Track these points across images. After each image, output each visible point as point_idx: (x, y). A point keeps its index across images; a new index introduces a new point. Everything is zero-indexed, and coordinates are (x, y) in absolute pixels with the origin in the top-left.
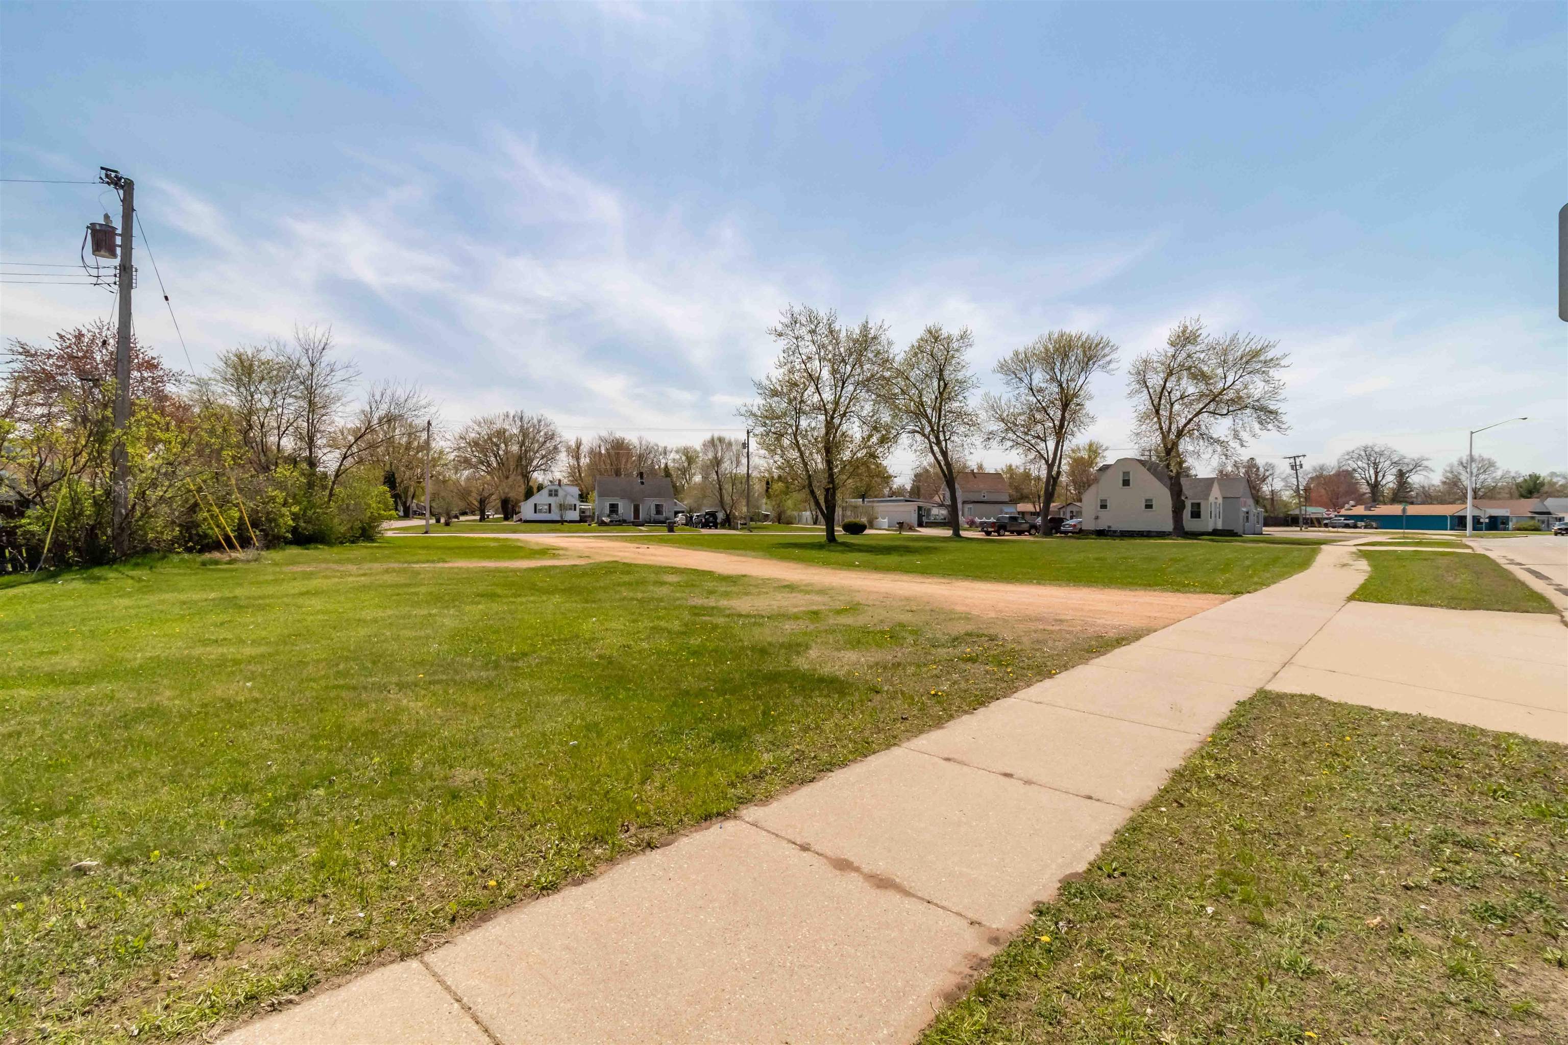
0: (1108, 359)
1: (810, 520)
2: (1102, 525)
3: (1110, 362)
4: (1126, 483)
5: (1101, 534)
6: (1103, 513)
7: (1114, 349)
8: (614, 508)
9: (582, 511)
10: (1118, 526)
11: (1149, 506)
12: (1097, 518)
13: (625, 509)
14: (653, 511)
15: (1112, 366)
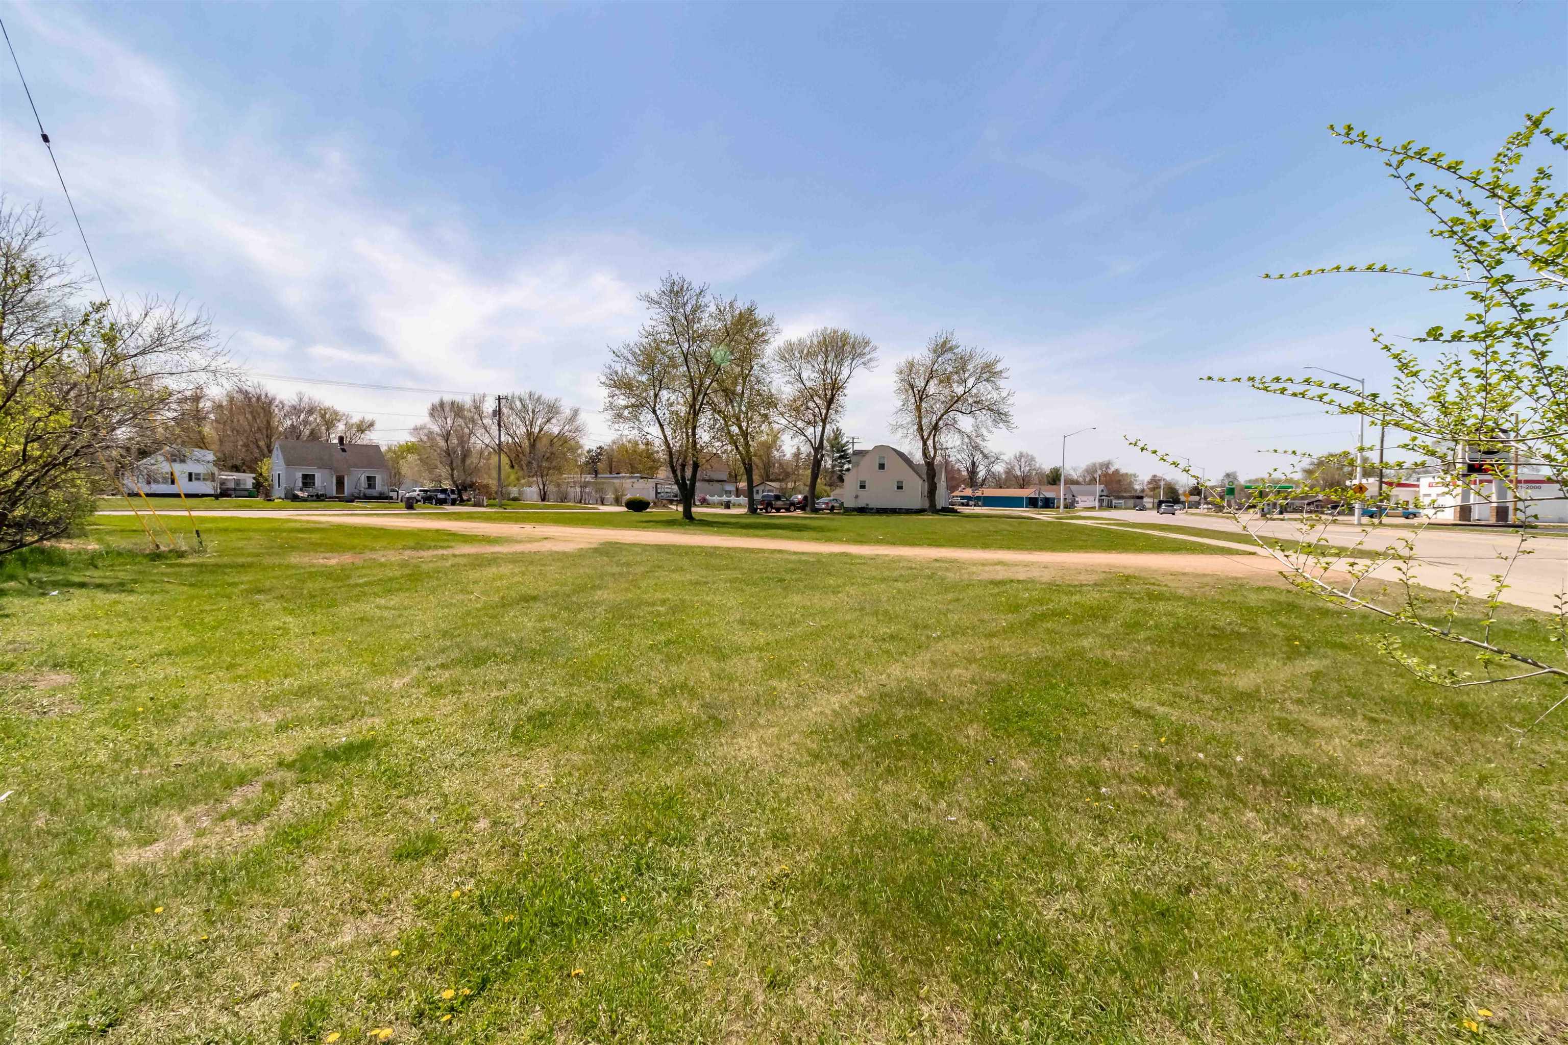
0: (869, 357)
1: (536, 497)
2: (861, 503)
3: (870, 360)
4: (882, 466)
5: (862, 511)
6: (861, 492)
7: (875, 349)
8: (308, 480)
9: (223, 483)
10: (874, 504)
11: (900, 487)
12: (857, 497)
13: (323, 481)
14: (363, 483)
15: (873, 364)
